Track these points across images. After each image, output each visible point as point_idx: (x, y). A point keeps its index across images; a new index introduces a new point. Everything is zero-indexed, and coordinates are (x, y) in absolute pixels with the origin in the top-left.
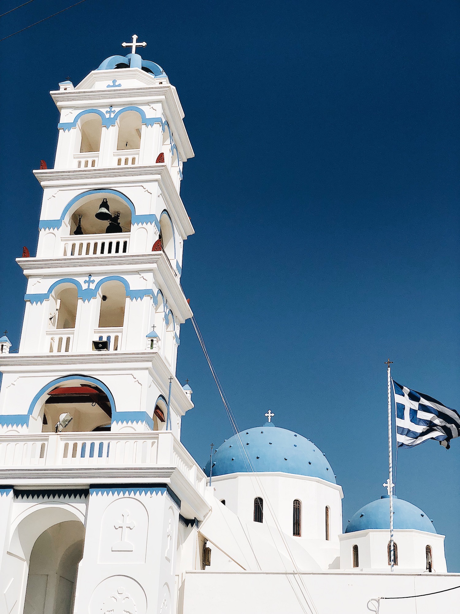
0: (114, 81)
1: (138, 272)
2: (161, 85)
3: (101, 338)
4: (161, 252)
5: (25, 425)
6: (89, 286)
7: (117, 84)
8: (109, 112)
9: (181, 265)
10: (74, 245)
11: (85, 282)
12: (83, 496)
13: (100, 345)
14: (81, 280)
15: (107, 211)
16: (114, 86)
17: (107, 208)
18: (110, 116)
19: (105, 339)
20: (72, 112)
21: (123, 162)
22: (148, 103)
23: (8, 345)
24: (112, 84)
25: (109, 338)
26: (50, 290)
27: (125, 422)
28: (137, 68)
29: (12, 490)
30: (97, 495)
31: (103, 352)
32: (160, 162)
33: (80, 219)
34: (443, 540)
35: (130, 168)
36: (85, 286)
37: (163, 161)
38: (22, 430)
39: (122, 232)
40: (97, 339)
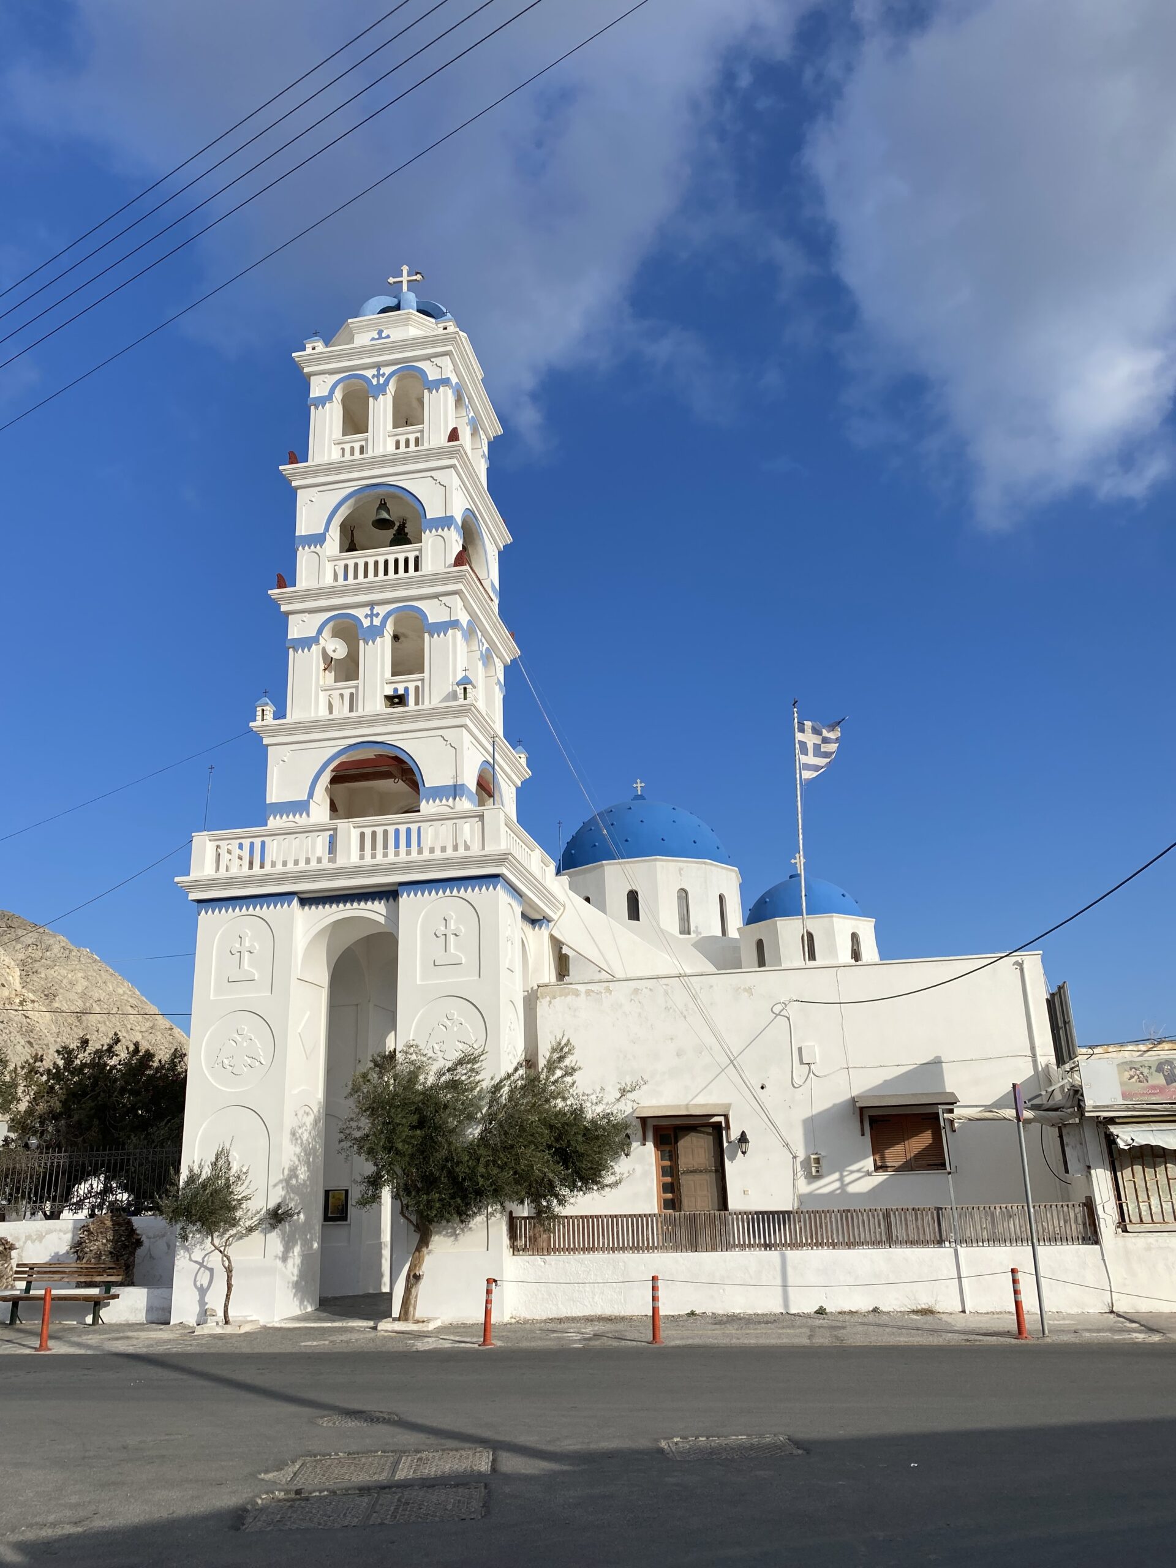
0: (380, 332)
1: (436, 596)
2: (445, 331)
3: (396, 690)
4: (467, 567)
5: (304, 815)
6: (372, 621)
7: (384, 335)
8: (378, 376)
9: (498, 588)
10: (346, 566)
11: (366, 616)
12: (391, 900)
13: (396, 700)
14: (360, 613)
15: (387, 516)
16: (380, 338)
17: (388, 511)
18: (378, 380)
19: (401, 692)
20: (326, 380)
21: (402, 444)
22: (428, 358)
23: (270, 710)
24: (377, 337)
25: (406, 689)
26: (320, 631)
27: (437, 800)
28: (411, 311)
29: (296, 899)
30: (409, 896)
31: (401, 709)
32: (453, 441)
33: (352, 531)
34: (873, 924)
35: (413, 452)
36: (366, 623)
37: (457, 439)
38: (301, 820)
39: (411, 544)
40: (390, 692)
